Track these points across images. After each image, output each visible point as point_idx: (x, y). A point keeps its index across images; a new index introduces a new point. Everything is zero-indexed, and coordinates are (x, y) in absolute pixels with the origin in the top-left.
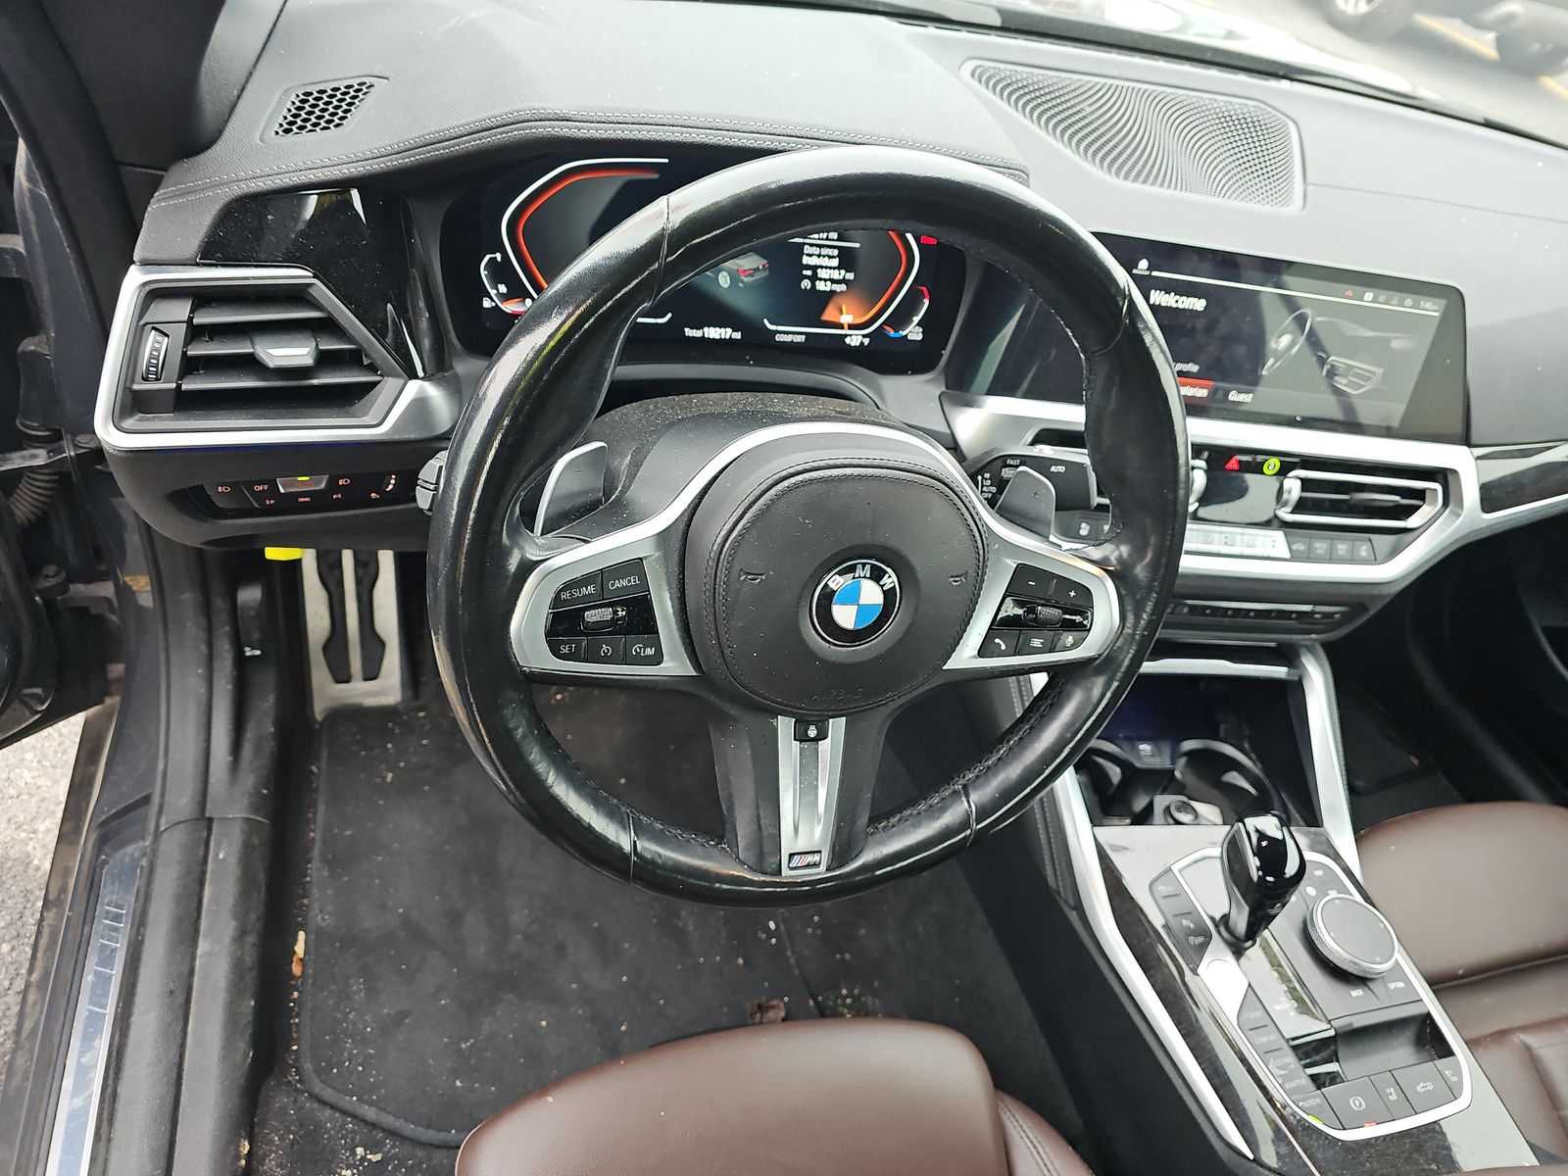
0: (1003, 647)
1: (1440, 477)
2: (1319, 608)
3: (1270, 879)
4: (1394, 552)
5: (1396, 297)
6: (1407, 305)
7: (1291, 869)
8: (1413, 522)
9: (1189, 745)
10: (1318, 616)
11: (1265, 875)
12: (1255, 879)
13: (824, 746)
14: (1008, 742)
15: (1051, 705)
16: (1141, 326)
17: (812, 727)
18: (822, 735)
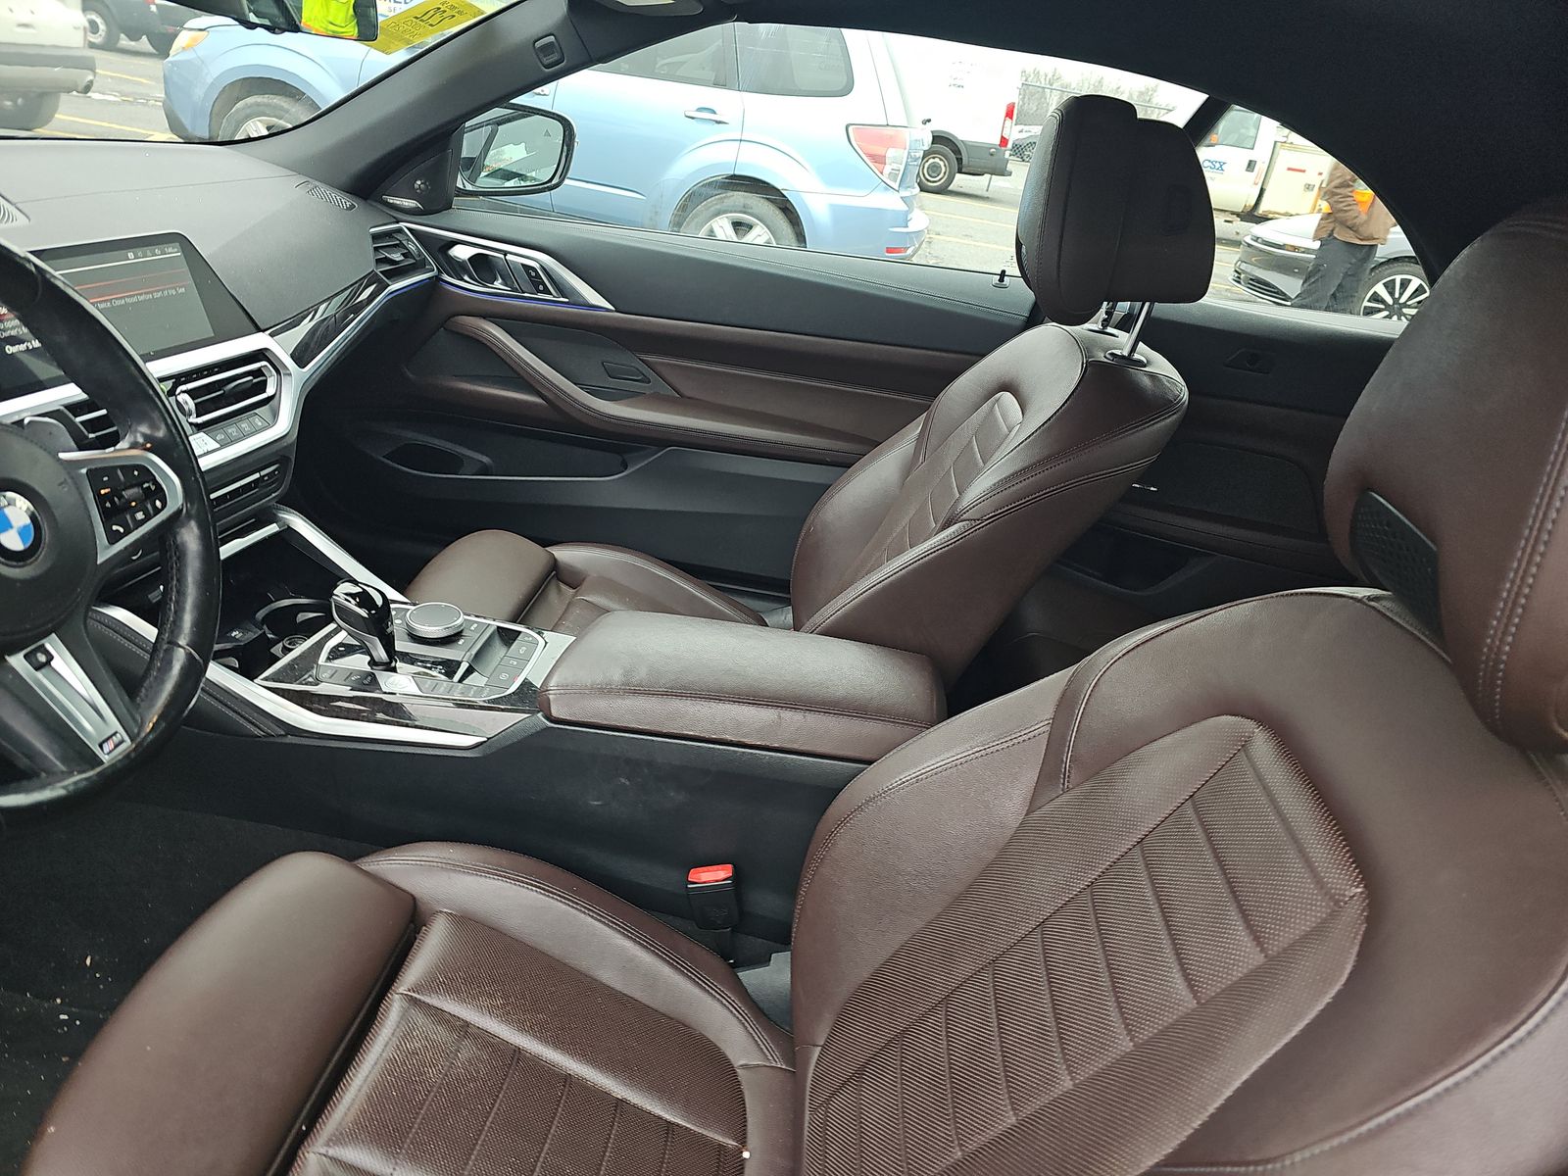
0: (122, 530)
1: (261, 357)
2: (263, 473)
3: (373, 612)
4: (275, 415)
5: (148, 250)
6: (157, 255)
7: (379, 601)
8: (270, 390)
9: (260, 615)
10: (266, 478)
11: (369, 611)
12: (366, 616)
13: (56, 663)
14: (171, 599)
15: (178, 558)
16: (48, 276)
17: (39, 655)
18: (50, 658)
